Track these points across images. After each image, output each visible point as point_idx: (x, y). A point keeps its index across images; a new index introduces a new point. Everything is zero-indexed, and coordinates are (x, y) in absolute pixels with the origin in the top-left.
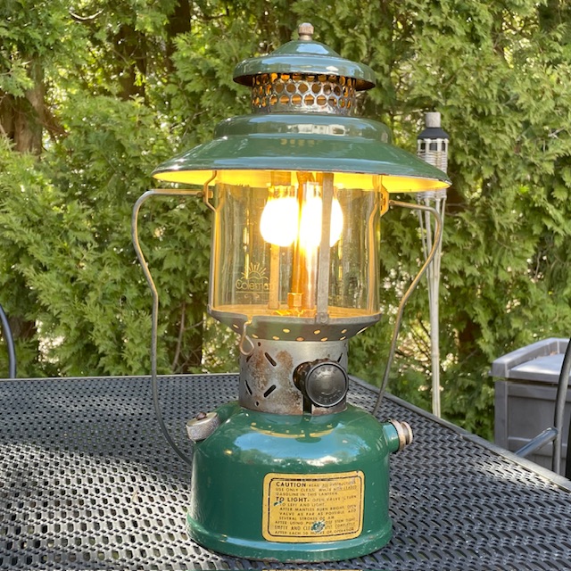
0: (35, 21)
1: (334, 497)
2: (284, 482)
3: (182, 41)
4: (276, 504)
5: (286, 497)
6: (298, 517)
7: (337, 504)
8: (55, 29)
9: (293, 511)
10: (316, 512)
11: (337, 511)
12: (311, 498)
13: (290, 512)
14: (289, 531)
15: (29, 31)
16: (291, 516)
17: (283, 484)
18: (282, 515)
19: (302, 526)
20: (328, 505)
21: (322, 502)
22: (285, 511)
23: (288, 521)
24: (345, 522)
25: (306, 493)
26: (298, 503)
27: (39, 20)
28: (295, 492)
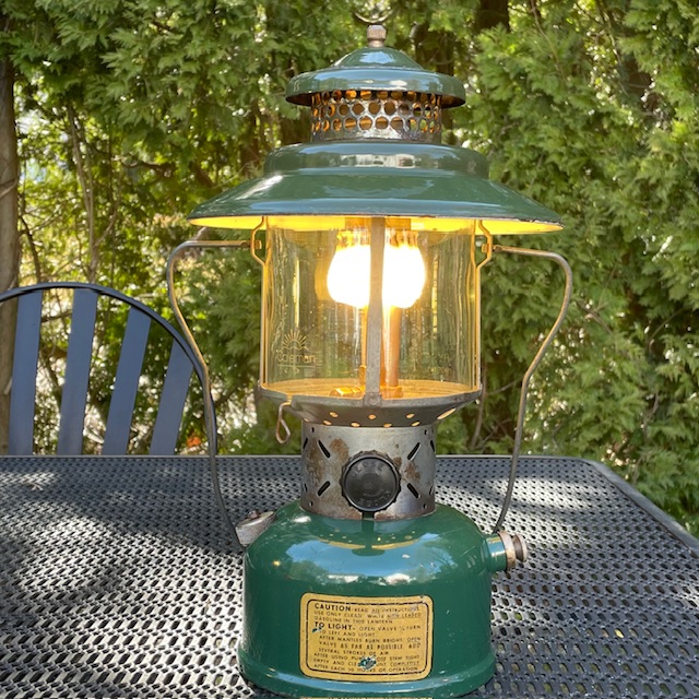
0: (313, 29)
1: (387, 626)
2: (324, 604)
3: (487, 39)
4: (315, 630)
5: (326, 623)
6: (341, 650)
7: (394, 635)
8: (334, 38)
9: (336, 640)
10: (365, 645)
11: (392, 644)
12: (358, 626)
13: (331, 641)
14: (330, 665)
15: (303, 42)
16: (333, 648)
17: (322, 606)
18: (322, 646)
19: (346, 662)
20: (381, 635)
21: (372, 632)
22: (325, 640)
23: (329, 654)
24: (404, 660)
25: (351, 619)
26: (342, 631)
27: (317, 27)
28: (338, 618)
